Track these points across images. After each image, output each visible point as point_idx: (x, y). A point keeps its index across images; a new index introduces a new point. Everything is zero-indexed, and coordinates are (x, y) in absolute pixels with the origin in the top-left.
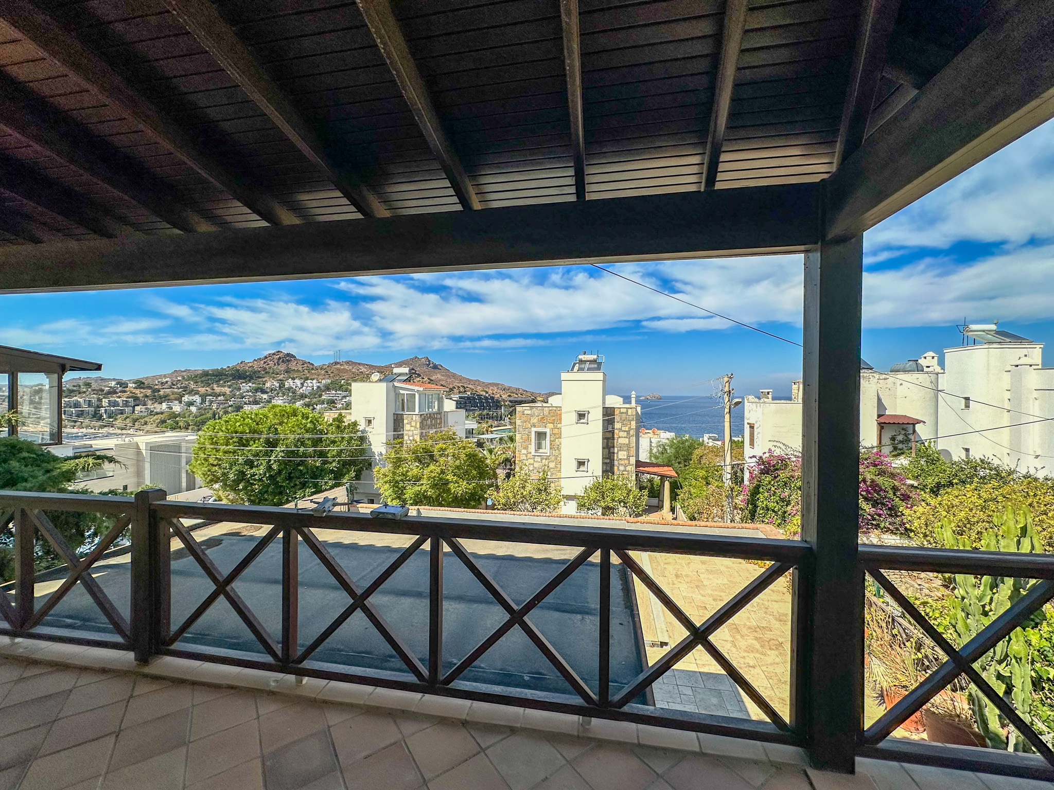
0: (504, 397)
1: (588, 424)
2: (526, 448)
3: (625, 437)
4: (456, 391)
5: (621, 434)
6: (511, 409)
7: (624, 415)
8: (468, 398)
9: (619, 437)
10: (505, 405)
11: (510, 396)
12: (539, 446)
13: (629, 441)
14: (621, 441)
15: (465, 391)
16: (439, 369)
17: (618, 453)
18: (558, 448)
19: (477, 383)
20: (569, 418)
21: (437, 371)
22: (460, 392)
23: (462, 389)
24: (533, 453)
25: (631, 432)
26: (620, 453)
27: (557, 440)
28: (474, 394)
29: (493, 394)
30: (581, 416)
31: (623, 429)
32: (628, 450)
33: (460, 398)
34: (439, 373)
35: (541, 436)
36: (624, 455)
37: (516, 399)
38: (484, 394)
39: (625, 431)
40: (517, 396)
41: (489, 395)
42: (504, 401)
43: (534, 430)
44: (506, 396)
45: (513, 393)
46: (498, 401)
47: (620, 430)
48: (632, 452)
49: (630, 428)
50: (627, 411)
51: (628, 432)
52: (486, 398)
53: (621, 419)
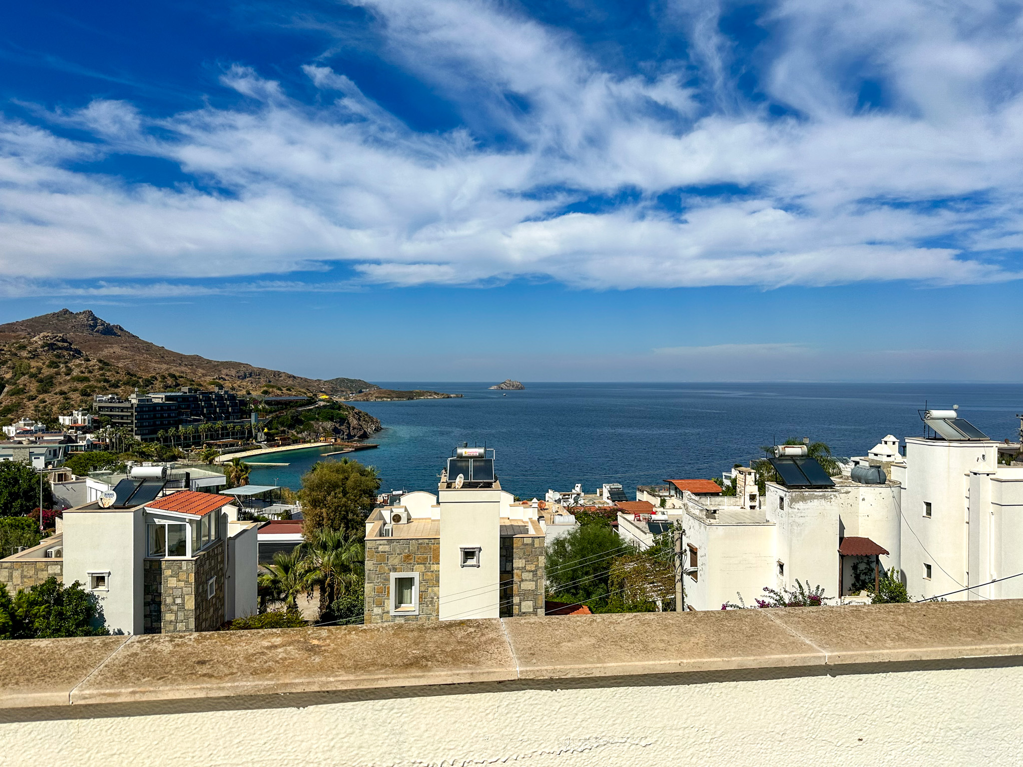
0: (254, 394)
1: (479, 566)
2: (381, 604)
3: (530, 581)
4: (158, 384)
5: (525, 575)
6: (269, 417)
7: (529, 548)
8: (184, 398)
9: (522, 580)
10: (257, 410)
11: (265, 392)
12: (400, 601)
13: (536, 586)
14: (526, 586)
15: (177, 385)
16: (115, 334)
17: (519, 605)
18: (431, 602)
19: (196, 362)
20: (450, 556)
21: (111, 338)
22: (166, 387)
23: (170, 381)
24: (392, 613)
25: (538, 573)
26: (523, 604)
27: (430, 589)
28: (196, 391)
29: (233, 389)
30: (469, 554)
31: (528, 568)
32: (535, 600)
33: (167, 398)
34: (117, 343)
35: (404, 584)
36: (530, 607)
37: (279, 399)
38: (216, 390)
39: (530, 571)
40: (279, 392)
41: (226, 392)
42: (255, 402)
43: (393, 576)
44: (259, 393)
45: (273, 387)
46: (243, 403)
47: (523, 569)
48: (540, 602)
49: (537, 566)
50: (533, 541)
51: (534, 572)
52: (220, 398)
53: (524, 553)
